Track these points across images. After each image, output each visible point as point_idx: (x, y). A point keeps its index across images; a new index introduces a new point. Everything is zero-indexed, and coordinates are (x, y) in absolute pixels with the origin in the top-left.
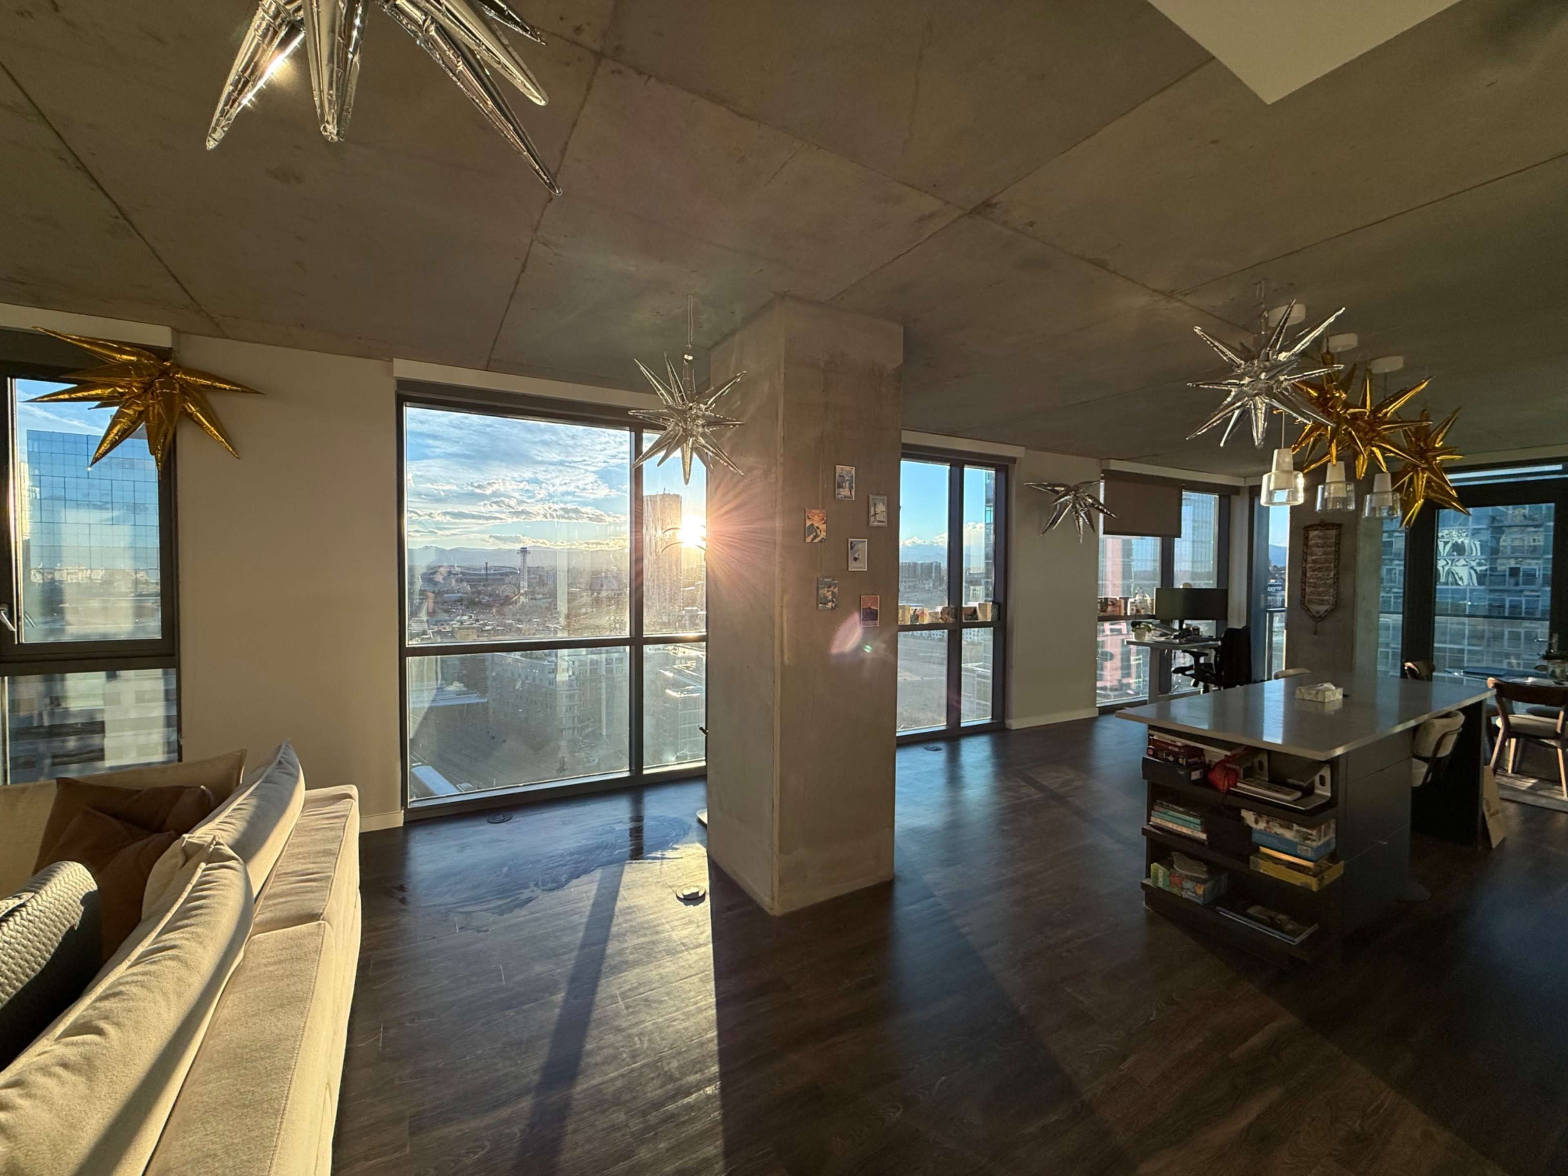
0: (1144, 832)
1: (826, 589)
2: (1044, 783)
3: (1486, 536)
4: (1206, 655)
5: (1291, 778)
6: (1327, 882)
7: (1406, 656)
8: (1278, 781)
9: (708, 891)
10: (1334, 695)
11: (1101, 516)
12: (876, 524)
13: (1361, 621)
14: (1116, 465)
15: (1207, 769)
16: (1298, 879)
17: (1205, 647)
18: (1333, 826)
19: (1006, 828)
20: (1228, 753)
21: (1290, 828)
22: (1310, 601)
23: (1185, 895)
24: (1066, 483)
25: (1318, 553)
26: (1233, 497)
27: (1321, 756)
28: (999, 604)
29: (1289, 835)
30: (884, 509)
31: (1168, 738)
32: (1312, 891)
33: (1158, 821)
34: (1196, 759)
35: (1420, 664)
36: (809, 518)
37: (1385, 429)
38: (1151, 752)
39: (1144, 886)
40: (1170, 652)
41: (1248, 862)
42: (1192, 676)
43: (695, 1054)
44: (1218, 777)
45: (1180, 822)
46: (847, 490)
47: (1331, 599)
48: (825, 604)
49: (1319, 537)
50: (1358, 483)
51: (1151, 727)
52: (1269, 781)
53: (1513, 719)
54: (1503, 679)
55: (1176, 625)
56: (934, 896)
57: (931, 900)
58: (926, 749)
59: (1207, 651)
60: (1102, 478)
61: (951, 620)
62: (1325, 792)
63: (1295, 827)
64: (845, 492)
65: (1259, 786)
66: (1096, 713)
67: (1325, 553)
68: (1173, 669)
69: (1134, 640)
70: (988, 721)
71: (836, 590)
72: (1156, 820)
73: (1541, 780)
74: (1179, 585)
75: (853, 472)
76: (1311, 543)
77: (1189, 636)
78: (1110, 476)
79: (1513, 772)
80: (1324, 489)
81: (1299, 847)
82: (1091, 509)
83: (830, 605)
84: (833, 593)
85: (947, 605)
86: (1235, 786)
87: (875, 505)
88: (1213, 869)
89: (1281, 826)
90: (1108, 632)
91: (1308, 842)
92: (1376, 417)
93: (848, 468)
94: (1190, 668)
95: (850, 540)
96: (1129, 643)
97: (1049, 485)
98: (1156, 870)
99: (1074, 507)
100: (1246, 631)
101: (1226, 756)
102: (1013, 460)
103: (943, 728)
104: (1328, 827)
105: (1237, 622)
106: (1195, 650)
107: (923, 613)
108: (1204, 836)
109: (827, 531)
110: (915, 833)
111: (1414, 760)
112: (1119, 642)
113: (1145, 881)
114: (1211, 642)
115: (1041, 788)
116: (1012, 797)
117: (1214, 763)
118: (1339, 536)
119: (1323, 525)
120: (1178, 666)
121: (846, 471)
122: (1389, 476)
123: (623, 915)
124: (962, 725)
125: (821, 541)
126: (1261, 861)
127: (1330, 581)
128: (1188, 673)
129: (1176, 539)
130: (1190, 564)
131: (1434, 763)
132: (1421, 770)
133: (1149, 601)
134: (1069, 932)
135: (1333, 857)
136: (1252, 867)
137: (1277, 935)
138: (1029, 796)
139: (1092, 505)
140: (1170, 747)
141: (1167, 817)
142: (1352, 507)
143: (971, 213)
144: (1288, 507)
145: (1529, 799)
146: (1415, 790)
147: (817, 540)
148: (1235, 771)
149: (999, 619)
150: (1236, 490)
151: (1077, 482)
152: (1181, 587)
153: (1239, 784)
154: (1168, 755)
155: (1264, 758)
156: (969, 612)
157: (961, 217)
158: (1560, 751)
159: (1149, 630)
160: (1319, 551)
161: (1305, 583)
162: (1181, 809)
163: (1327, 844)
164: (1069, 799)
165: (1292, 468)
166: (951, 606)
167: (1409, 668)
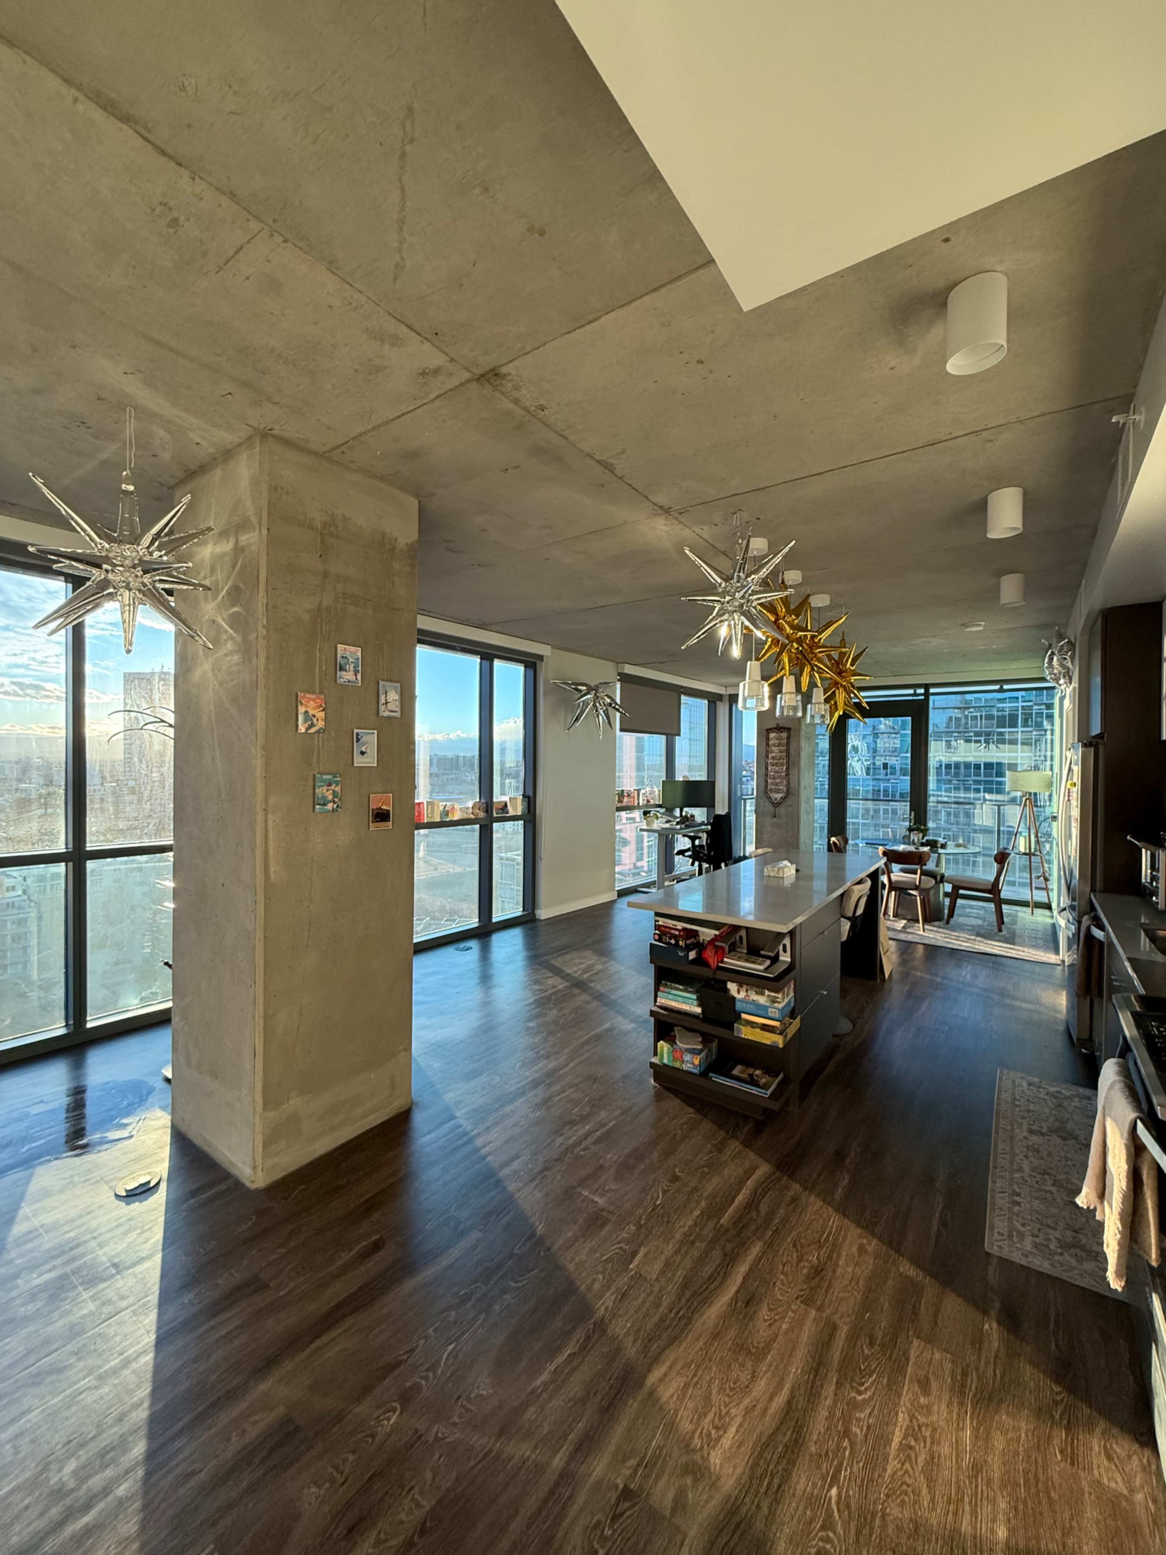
0: (652, 1013)
1: (325, 788)
2: (569, 971)
3: (870, 739)
4: (700, 838)
5: (763, 950)
6: (789, 1038)
7: (831, 833)
8: (754, 952)
9: (165, 1176)
10: (789, 870)
11: (618, 714)
12: (386, 714)
13: (803, 805)
14: (629, 669)
15: (700, 947)
16: (768, 1039)
17: (699, 831)
18: (792, 986)
19: (531, 1025)
20: (717, 933)
21: (763, 994)
22: (771, 790)
23: (686, 1067)
24: (588, 682)
25: (775, 751)
26: (718, 703)
27: (784, 929)
28: (528, 797)
29: (762, 1000)
30: (397, 697)
31: (670, 923)
32: (778, 1048)
33: (663, 1001)
34: (693, 940)
35: (839, 837)
36: (302, 704)
37: (820, 652)
38: (657, 938)
39: (652, 1065)
40: (673, 836)
41: (732, 1029)
42: (690, 856)
43: (112, 1434)
44: (710, 955)
45: (680, 999)
46: (352, 673)
47: (784, 788)
48: (325, 805)
49: (777, 739)
50: (803, 694)
51: (657, 914)
52: (747, 954)
53: (894, 877)
54: (888, 847)
55: (677, 812)
56: (455, 1117)
57: (452, 1122)
58: (457, 949)
59: (700, 835)
60: (618, 680)
61: (482, 815)
62: (786, 958)
63: (767, 992)
64: (347, 676)
65: (739, 959)
66: (614, 896)
67: (781, 752)
68: (676, 852)
69: (645, 827)
70: (520, 914)
71: (338, 789)
72: (661, 1001)
73: (909, 920)
74: (679, 778)
75: (359, 654)
76: (771, 743)
77: (687, 821)
78: (625, 678)
79: (894, 916)
80: (781, 698)
81: (770, 1010)
82: (609, 708)
83: (330, 806)
84: (335, 793)
85: (478, 800)
86: (722, 962)
87: (386, 693)
88: (707, 1039)
89: (757, 993)
90: (624, 821)
91: (776, 1005)
92: (814, 642)
93: (353, 649)
94: (688, 850)
95: (356, 731)
96: (641, 830)
97: (573, 684)
98: (662, 1048)
99: (594, 705)
100: (728, 816)
101: (715, 935)
102: (541, 658)
103: (476, 925)
104: (789, 988)
105: (721, 809)
106: (692, 834)
107: (453, 808)
108: (699, 1010)
109: (325, 719)
110: (437, 1048)
111: (842, 919)
112: (634, 829)
113: (655, 1060)
114: (703, 827)
115: (566, 977)
116: (539, 990)
117: (706, 942)
118: (788, 738)
119: (779, 729)
120: (679, 849)
121: (351, 653)
122: (822, 690)
123: (18, 1246)
124: (494, 920)
125: (318, 732)
126: (742, 1027)
127: (784, 774)
128: (687, 854)
129: (677, 737)
130: (687, 759)
131: (853, 919)
132: (846, 926)
133: (657, 793)
134: (587, 1127)
135: (792, 1015)
136: (736, 1034)
137: (754, 1090)
138: (554, 987)
139: (610, 704)
140: (672, 931)
141: (670, 997)
142: (800, 714)
143: (478, 379)
144: (756, 712)
145: (902, 936)
146: (843, 944)
147: (312, 730)
148: (722, 948)
149: (529, 812)
150: (720, 697)
151: (597, 683)
152: (681, 779)
153: (725, 960)
154: (670, 938)
155: (743, 933)
156: (500, 806)
157: (468, 381)
158: (918, 898)
159: (657, 818)
160: (775, 749)
161: (767, 775)
162: (681, 987)
163: (789, 1003)
164: (592, 985)
165: (760, 679)
166: (483, 801)
167: (834, 842)
